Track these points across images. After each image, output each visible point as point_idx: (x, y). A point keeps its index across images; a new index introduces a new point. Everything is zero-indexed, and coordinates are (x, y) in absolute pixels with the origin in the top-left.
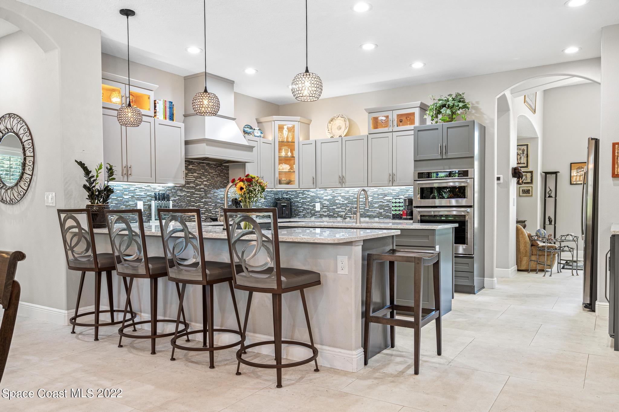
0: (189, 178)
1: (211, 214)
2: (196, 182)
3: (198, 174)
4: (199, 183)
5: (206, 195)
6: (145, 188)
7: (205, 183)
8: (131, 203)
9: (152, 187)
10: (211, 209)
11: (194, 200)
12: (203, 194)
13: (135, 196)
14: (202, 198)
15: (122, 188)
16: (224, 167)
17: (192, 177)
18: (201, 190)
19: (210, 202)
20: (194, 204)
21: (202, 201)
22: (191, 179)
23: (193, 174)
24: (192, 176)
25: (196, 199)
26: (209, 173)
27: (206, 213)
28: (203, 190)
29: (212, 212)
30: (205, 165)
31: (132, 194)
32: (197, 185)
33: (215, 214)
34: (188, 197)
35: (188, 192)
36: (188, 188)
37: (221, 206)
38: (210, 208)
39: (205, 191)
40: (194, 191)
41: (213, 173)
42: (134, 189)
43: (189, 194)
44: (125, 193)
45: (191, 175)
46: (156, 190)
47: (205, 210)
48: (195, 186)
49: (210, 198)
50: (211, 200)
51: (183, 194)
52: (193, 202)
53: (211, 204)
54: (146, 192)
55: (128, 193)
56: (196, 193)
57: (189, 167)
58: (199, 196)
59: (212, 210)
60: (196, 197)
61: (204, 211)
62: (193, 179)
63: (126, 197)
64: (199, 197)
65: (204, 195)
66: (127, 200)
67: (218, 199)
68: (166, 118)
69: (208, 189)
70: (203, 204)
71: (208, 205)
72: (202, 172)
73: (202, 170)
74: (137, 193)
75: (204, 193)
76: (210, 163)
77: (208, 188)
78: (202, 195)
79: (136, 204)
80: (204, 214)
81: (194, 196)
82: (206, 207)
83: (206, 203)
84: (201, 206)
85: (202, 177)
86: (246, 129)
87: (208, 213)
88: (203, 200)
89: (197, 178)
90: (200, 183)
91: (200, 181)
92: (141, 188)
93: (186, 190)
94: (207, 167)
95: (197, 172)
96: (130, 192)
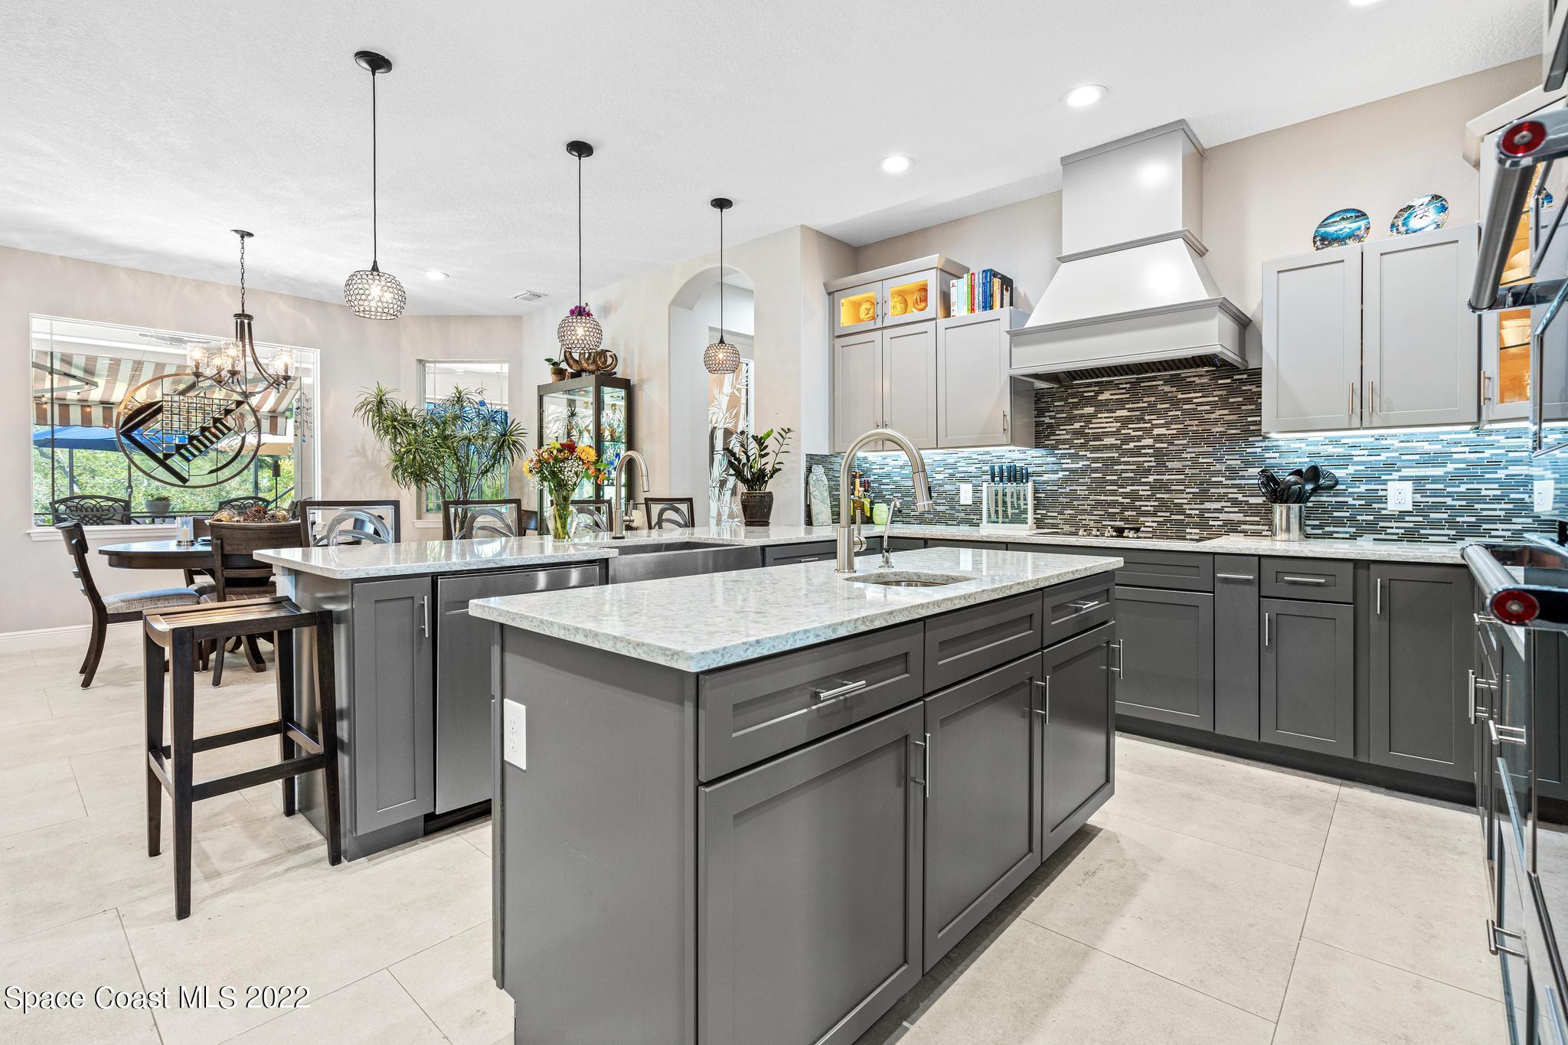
0: (1097, 425)
1: (1182, 517)
2: (1123, 432)
3: (1130, 410)
4: (1133, 434)
5: (1161, 464)
6: (979, 457)
7: (1156, 431)
8: (947, 487)
9: (994, 454)
10: (1185, 501)
11: (1115, 478)
12: (1151, 461)
13: (957, 475)
14: (1148, 472)
15: (932, 461)
16: (1245, 376)
17: (1111, 420)
18: (1143, 451)
19: (1180, 482)
20: (1115, 488)
21: (1143, 480)
22: (1106, 428)
23: (1115, 412)
24: (1112, 417)
25: (1124, 475)
26: (1175, 403)
27: (1159, 514)
28: (1151, 451)
29: (1188, 512)
30: (1162, 382)
31: (951, 471)
32: (1129, 439)
33: (1200, 516)
34: (1096, 470)
35: (1095, 460)
36: (1096, 449)
37: (1230, 496)
38: (1176, 501)
39: (1158, 454)
40: (1117, 455)
41: (1195, 401)
42: (954, 460)
43: (1100, 465)
44: (937, 469)
45: (1105, 418)
46: (1003, 461)
47: (1157, 503)
48: (1119, 442)
49: (1180, 471)
50: (1183, 477)
51: (1080, 465)
52: (1113, 483)
53: (1182, 488)
54: (979, 466)
55: (942, 469)
56: (1122, 459)
57: (1099, 398)
58: (1134, 467)
59: (1185, 506)
60: (1126, 471)
61: (1151, 506)
62: (1114, 424)
63: (938, 477)
64: (1132, 471)
65: (1154, 464)
66: (940, 482)
67: (1218, 473)
68: (973, 310)
69: (1172, 448)
70: (1148, 488)
71: (1169, 491)
72: (1146, 405)
73: (1145, 399)
74: (960, 469)
75: (1153, 459)
76: (1180, 374)
77: (1172, 444)
78: (1146, 464)
79: (959, 490)
80: (1154, 514)
81: (1116, 467)
82: (1158, 496)
83: (1163, 486)
84: (1141, 493)
85: (1147, 418)
86: (1331, 230)
87: (1168, 514)
88: (1151, 479)
89: (1125, 422)
90: (1141, 433)
91: (1135, 429)
92: (970, 458)
93: (1089, 455)
94: (1167, 388)
95: (1127, 406)
96: (947, 466)
